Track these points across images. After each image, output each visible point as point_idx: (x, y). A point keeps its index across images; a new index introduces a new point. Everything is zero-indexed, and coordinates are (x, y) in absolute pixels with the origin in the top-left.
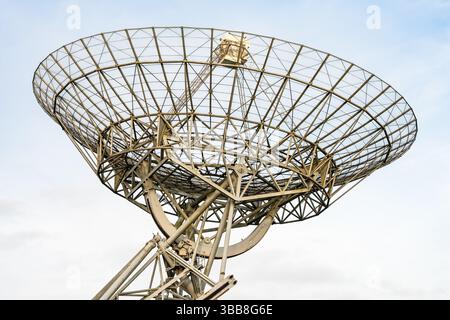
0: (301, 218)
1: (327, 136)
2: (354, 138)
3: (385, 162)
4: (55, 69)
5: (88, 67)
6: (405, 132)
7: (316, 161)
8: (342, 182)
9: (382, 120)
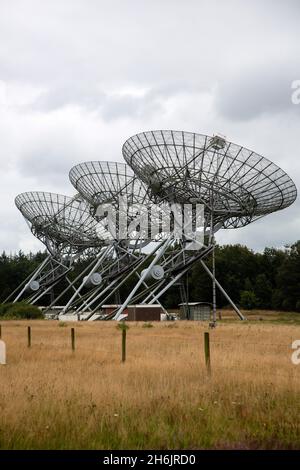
0: (235, 227)
1: (256, 190)
2: (267, 193)
3: (280, 208)
4: (132, 144)
5: (146, 144)
6: (291, 195)
7: (249, 200)
8: (258, 213)
9: (281, 187)
